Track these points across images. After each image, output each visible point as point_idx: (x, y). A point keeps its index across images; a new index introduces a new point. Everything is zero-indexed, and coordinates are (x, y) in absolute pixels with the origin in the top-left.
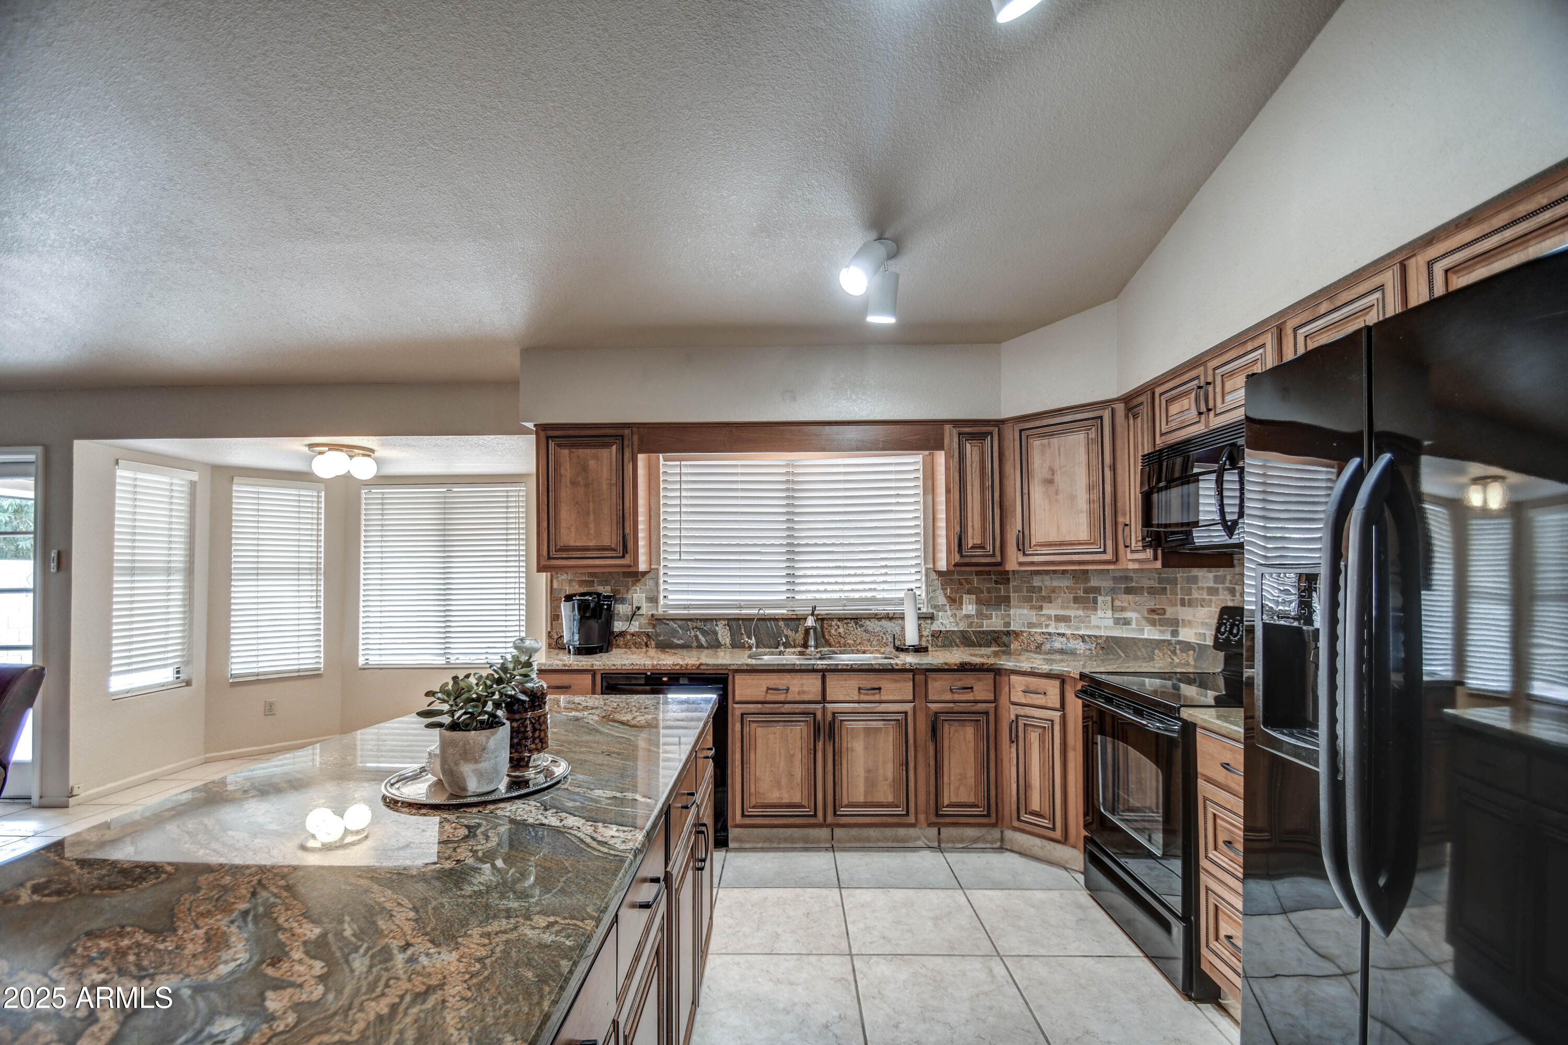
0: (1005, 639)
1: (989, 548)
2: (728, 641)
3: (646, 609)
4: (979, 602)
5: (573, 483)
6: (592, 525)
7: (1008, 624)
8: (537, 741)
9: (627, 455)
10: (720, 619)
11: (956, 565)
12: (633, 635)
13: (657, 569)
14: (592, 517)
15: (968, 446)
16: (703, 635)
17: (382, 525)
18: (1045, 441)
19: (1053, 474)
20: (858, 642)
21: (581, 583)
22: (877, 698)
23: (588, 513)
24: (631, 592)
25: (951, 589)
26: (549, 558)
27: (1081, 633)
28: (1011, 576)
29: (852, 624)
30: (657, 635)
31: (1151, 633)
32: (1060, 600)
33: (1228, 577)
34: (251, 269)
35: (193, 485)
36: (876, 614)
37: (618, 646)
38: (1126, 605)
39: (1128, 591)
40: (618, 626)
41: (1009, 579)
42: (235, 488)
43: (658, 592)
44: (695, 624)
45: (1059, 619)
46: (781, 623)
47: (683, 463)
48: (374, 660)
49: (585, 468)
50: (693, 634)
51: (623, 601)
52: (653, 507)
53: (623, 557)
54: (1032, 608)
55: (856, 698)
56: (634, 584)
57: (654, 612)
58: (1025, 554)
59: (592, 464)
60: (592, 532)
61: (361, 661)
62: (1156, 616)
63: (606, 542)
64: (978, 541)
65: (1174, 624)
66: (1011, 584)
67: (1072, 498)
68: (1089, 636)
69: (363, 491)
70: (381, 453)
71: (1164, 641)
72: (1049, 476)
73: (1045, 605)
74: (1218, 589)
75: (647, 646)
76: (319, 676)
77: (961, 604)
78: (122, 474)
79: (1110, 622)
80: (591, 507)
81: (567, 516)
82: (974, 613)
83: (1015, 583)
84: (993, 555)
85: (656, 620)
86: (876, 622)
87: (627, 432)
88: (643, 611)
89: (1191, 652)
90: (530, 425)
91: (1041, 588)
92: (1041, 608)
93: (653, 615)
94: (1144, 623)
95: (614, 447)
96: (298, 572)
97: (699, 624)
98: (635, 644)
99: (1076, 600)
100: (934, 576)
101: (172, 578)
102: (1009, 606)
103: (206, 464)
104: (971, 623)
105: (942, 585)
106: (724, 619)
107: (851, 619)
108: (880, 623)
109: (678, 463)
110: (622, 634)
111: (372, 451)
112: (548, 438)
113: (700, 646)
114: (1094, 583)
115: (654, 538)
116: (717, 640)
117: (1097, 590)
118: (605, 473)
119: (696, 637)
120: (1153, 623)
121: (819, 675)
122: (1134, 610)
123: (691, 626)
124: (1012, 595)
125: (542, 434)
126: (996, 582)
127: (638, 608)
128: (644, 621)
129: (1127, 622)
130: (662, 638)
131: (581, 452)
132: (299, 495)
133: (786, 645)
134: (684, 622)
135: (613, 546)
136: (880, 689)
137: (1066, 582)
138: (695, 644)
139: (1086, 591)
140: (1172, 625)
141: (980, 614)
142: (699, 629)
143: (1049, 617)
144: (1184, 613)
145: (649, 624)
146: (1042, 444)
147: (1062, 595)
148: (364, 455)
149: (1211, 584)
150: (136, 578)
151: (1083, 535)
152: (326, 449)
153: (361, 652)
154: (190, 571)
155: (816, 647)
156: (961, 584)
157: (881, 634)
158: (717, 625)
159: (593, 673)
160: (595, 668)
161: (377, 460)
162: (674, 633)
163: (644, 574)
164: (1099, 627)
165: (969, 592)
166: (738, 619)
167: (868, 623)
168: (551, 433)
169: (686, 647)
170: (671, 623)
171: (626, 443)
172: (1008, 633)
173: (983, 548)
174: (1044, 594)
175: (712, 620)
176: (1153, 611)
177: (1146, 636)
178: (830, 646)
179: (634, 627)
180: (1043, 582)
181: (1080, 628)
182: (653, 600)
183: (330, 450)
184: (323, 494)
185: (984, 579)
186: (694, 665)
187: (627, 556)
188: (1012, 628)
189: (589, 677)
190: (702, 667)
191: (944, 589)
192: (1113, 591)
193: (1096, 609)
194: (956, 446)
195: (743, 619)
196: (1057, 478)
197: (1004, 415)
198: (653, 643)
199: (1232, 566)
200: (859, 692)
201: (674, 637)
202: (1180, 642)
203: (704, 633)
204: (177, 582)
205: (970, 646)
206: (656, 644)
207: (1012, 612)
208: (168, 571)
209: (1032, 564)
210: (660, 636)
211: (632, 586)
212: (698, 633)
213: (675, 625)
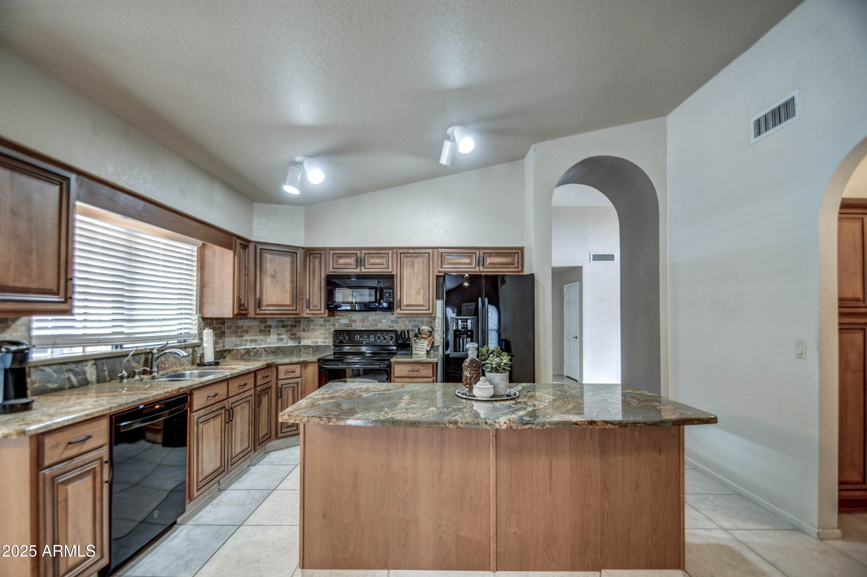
2: (94, 378)
7: (224, 346)
10: (89, 360)
11: (238, 314)
15: (241, 251)
16: (75, 376)
23: (30, 251)
27: (263, 346)
28: (226, 321)
31: (291, 343)
32: (252, 332)
33: (332, 320)
38: (282, 332)
39: (283, 326)
44: (67, 367)
45: (252, 341)
49: (28, 200)
50: (66, 376)
53: (65, 302)
54: (237, 336)
58: (260, 310)
59: (36, 195)
60: (34, 270)
62: (294, 337)
63: (49, 285)
64: (243, 302)
65: (299, 339)
66: (226, 325)
67: (284, 285)
68: (268, 348)
71: (297, 346)
72: (273, 274)
73: (245, 335)
74: (326, 324)
79: (275, 341)
83: (228, 324)
84: (247, 310)
87: (73, 176)
89: (311, 349)
91: (243, 326)
92: (242, 336)
94: (288, 339)
99: (261, 331)
102: (224, 336)
106: (92, 359)
113: (72, 387)
114: (268, 323)
116: (86, 379)
117: (270, 326)
118: (51, 211)
119: (69, 378)
120: (292, 339)
122: (285, 334)
123: (64, 369)
124: (226, 330)
129: (282, 340)
134: (56, 367)
137: (257, 323)
139: (266, 327)
140: (298, 340)
142: (71, 371)
143: (247, 341)
144: (302, 334)
147: (254, 329)
149: (322, 323)
151: (288, 301)
162: (48, 379)
164: (270, 343)
169: (59, 390)
170: (45, 369)
171: (72, 187)
173: (244, 305)
174: (244, 329)
175: (82, 361)
176: (292, 334)
177: (289, 345)
180: (244, 323)
181: (261, 345)
187: (69, 301)
188: (226, 348)
189: (105, 422)
192: (277, 326)
193: (269, 335)
194: (238, 249)
195: (106, 358)
196: (278, 275)
197: (254, 239)
199: (334, 316)
201: (50, 382)
202: (303, 346)
203: (76, 374)
207: (226, 339)
209: (264, 314)
210: (36, 383)
211: (2, 332)
212: (71, 375)
213: (50, 371)
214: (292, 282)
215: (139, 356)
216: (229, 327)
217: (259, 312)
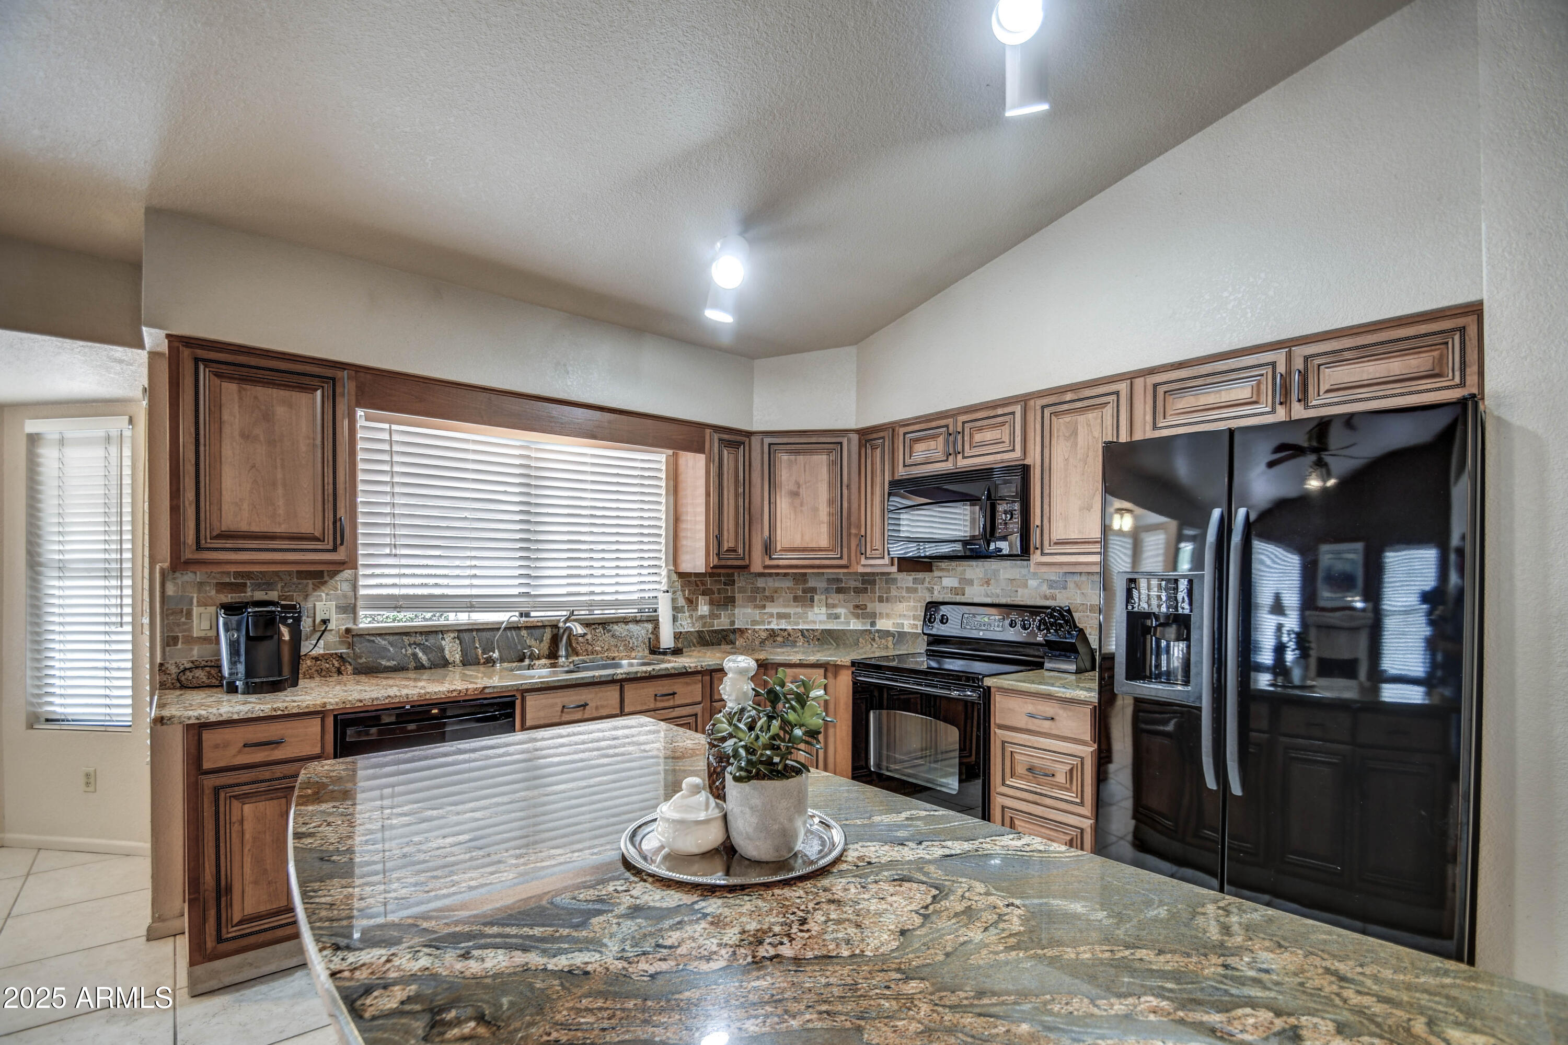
0: (732, 636)
1: (740, 551)
2: (458, 657)
3: (338, 623)
4: (711, 603)
5: (246, 437)
6: (281, 503)
7: (733, 623)
9: (342, 407)
10: (448, 631)
11: (715, 567)
12: (316, 659)
14: (280, 491)
15: (726, 452)
16: (425, 653)
18: (793, 457)
19: (799, 487)
20: (606, 647)
21: (222, 587)
22: (671, 703)
23: (274, 484)
24: (311, 599)
25: (689, 590)
26: (199, 548)
27: (800, 627)
28: (736, 578)
29: (600, 629)
30: (356, 657)
31: (855, 625)
32: (781, 600)
33: (927, 580)
36: (625, 618)
38: (837, 602)
39: (839, 591)
41: (734, 581)
43: (357, 598)
44: (412, 639)
45: (780, 616)
46: (524, 633)
47: (394, 427)
49: (266, 417)
50: (410, 651)
53: (335, 549)
54: (756, 607)
55: (652, 706)
56: (316, 588)
57: (350, 626)
58: (770, 558)
59: (279, 411)
60: (281, 511)
62: (860, 611)
63: (306, 528)
64: (732, 545)
65: (873, 617)
66: (737, 585)
67: (815, 510)
68: (807, 630)
71: (866, 630)
72: (795, 489)
73: (767, 604)
74: (917, 588)
75: (341, 672)
77: (697, 605)
79: (824, 618)
80: (279, 476)
82: (707, 613)
83: (741, 585)
84: (743, 559)
85: (354, 637)
86: (623, 626)
87: (339, 374)
88: (334, 625)
89: (890, 638)
91: (764, 589)
92: (764, 607)
93: (348, 631)
94: (850, 616)
95: (319, 393)
97: (419, 639)
98: (320, 672)
99: (796, 599)
100: (675, 577)
102: (734, 606)
104: (705, 623)
105: (682, 586)
106: (453, 631)
107: (599, 624)
108: (627, 627)
109: (386, 426)
112: (196, 361)
113: (420, 667)
114: (811, 583)
116: (444, 658)
117: (813, 590)
118: (302, 427)
119: (415, 655)
120: (857, 616)
121: (617, 687)
122: (843, 607)
123: (407, 642)
124: (737, 595)
125: (175, 352)
126: (725, 584)
127: (325, 622)
128: (334, 639)
129: (837, 617)
130: (363, 660)
131: (261, 392)
133: (532, 657)
134: (396, 637)
135: (317, 534)
136: (674, 694)
137: (788, 583)
138: (412, 665)
139: (804, 591)
140: (871, 618)
141: (712, 615)
142: (419, 645)
143: (772, 615)
144: (879, 607)
145: (342, 642)
146: (789, 460)
147: (784, 594)
149: (911, 585)
151: (824, 542)
155: (567, 657)
156: (697, 586)
157: (628, 639)
158: (443, 639)
159: (325, 715)
160: (329, 707)
162: (380, 653)
164: (815, 622)
165: (703, 594)
166: (472, 630)
167: (616, 627)
168: (202, 354)
169: (399, 669)
170: (378, 640)
172: (734, 631)
173: (735, 551)
174: (767, 594)
175: (436, 632)
176: (857, 607)
177: (851, 628)
178: (577, 654)
179: (320, 647)
180: (766, 583)
181: (798, 624)
182: (349, 610)
185: (716, 581)
187: (340, 548)
188: (736, 626)
189: (318, 722)
191: (683, 591)
192: (827, 590)
193: (812, 607)
194: (716, 450)
195: (478, 630)
196: (802, 491)
197: (755, 428)
198: (350, 668)
199: (931, 571)
200: (655, 700)
201: (383, 658)
202: (878, 631)
203: (425, 650)
205: (704, 645)
206: (355, 669)
207: (736, 611)
209: (778, 567)
210: (361, 657)
211: (314, 590)
212: (417, 650)
213: (383, 642)
214: (831, 502)
215: (542, 630)
216: (742, 590)
217: (768, 562)
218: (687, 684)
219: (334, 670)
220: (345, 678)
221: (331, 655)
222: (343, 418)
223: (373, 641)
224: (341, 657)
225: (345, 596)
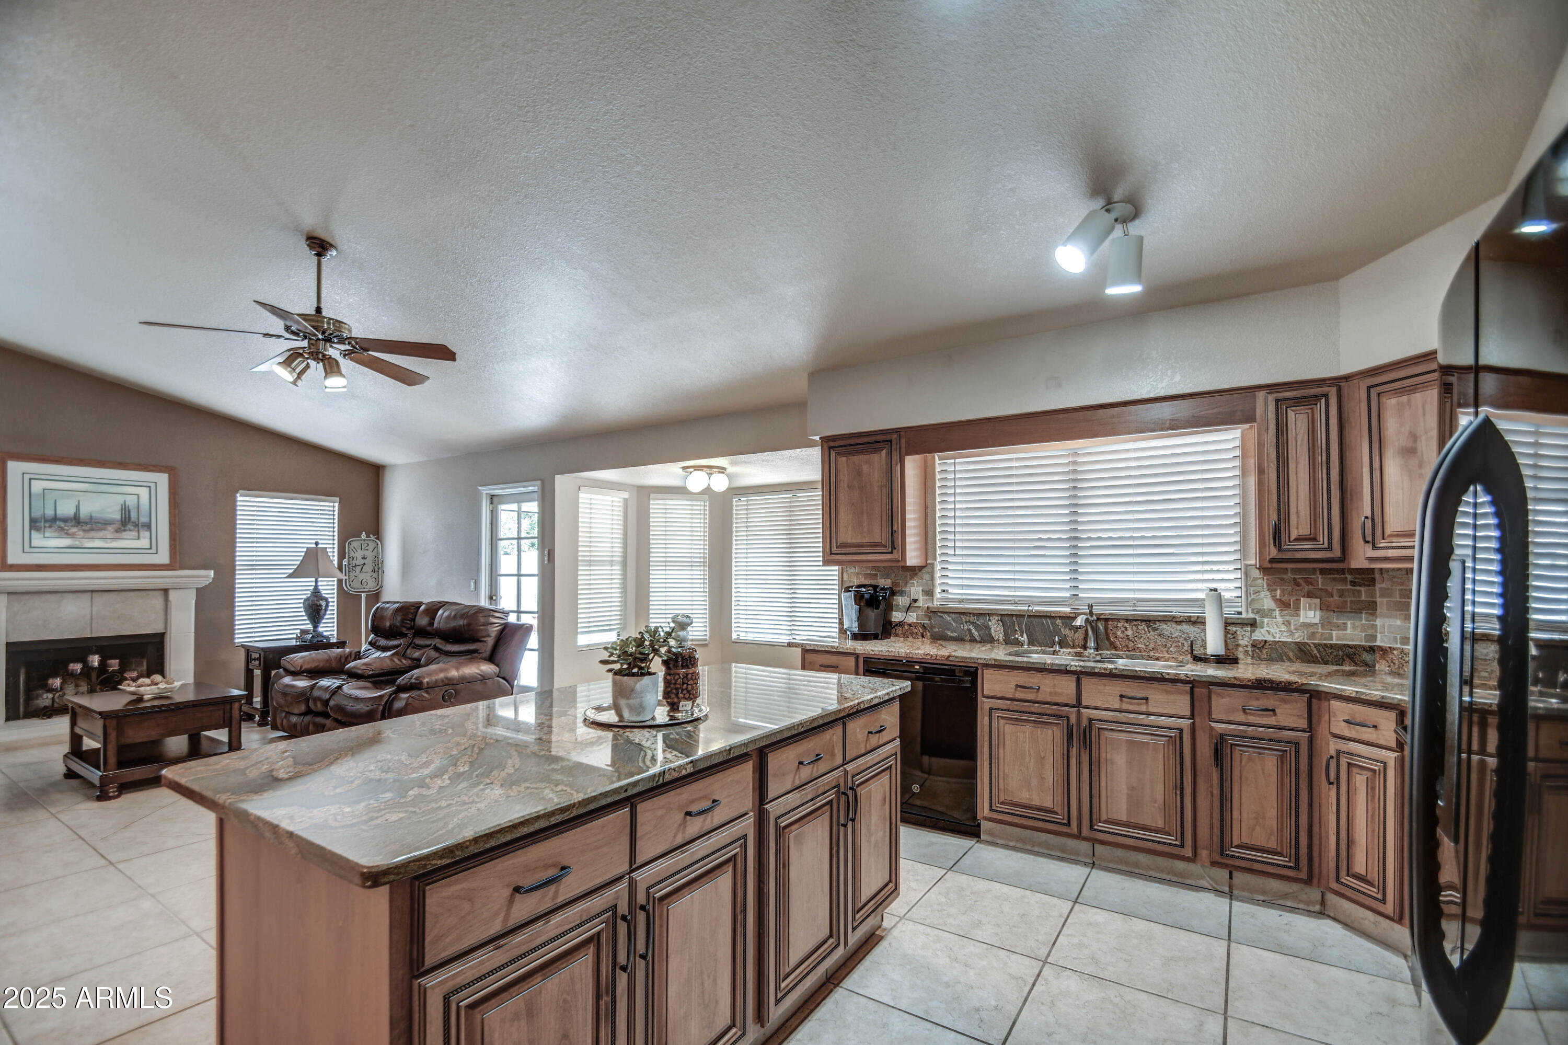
0: (1367, 657)
1: (1323, 539)
2: (1001, 636)
3: (923, 602)
4: (1324, 607)
5: (850, 487)
6: (865, 524)
7: (1371, 638)
8: (685, 692)
9: (896, 457)
10: (993, 614)
11: (1272, 561)
12: (910, 625)
13: (933, 564)
14: (865, 517)
15: (1291, 415)
16: (976, 630)
17: (747, 527)
18: (1404, 399)
19: (1415, 441)
20: (1151, 646)
21: (867, 576)
22: (1143, 708)
23: (862, 513)
24: (909, 585)
25: (1283, 591)
26: (831, 554)
28: (1377, 576)
29: (1143, 626)
30: (932, 627)
34: (620, 348)
35: (626, 501)
36: (1174, 617)
37: (897, 635)
40: (897, 616)
41: (1374, 580)
42: (652, 502)
43: (933, 585)
44: (968, 618)
46: (1058, 621)
47: (957, 460)
48: (743, 636)
49: (859, 473)
50: (966, 627)
51: (902, 593)
52: (929, 504)
53: (892, 552)
55: (1117, 706)
56: (912, 578)
57: (930, 605)
58: (1374, 547)
59: (865, 468)
60: (865, 530)
61: (734, 636)
63: (877, 539)
64: (1305, 530)
66: (1378, 586)
69: (734, 500)
70: (731, 469)
72: (1410, 445)
75: (923, 636)
76: (706, 645)
77: (1297, 609)
78: (584, 496)
80: (865, 508)
81: (845, 516)
82: (1317, 620)
83: (1384, 585)
84: (1330, 548)
85: (931, 613)
86: (1174, 625)
87: (895, 436)
88: (920, 603)
90: (817, 438)
93: (928, 608)
95: (884, 451)
96: (691, 564)
97: (972, 618)
98: (912, 634)
100: (1255, 573)
101: (613, 568)
102: (1374, 615)
103: (634, 486)
104: (1313, 633)
105: (1268, 585)
106: (997, 615)
107: (1142, 621)
108: (1180, 627)
109: (953, 461)
110: (901, 624)
111: (725, 469)
112: (830, 448)
113: (973, 640)
115: (930, 534)
116: (991, 635)
118: (876, 475)
119: (969, 630)
121: (1074, 678)
123: (964, 620)
124: (1378, 600)
125: (826, 446)
126: (1353, 583)
127: (915, 601)
128: (921, 613)
130: (936, 630)
131: (856, 459)
132: (692, 505)
133: (1062, 644)
134: (957, 616)
135: (883, 543)
136: (1147, 699)
138: (968, 638)
141: (1325, 623)
142: (972, 623)
145: (925, 616)
146: (1398, 403)
148: (719, 472)
150: (592, 568)
152: (692, 470)
153: (733, 629)
154: (624, 563)
155: (1097, 649)
156: (1298, 585)
157: (1182, 640)
158: (990, 620)
159: (857, 656)
160: (857, 652)
161: (728, 476)
162: (947, 626)
163: (921, 568)
165: (1309, 595)
166: (1012, 615)
167: (1163, 626)
168: (832, 444)
169: (959, 640)
170: (945, 616)
171: (894, 447)
172: (1372, 650)
173: (1314, 539)
175: (984, 614)
178: (1116, 648)
179: (912, 618)
182: (929, 593)
183: (695, 470)
184: (707, 504)
185: (1334, 579)
186: (943, 656)
187: (895, 551)
188: (1378, 643)
189: (855, 660)
190: (951, 659)
191: (1271, 590)
194: (1272, 415)
195: (1017, 616)
197: (1344, 370)
198: (929, 634)
200: (1121, 700)
201: (948, 630)
203: (977, 627)
204: (617, 570)
205: (1309, 662)
206: (932, 635)
207: (1378, 622)
208: (612, 563)
209: (1386, 559)
210: (935, 627)
211: (911, 579)
212: (971, 627)
213: (949, 619)
216: (1386, 593)
217: (1371, 553)
218: (1167, 692)
219: (920, 634)
220: (925, 640)
221: (918, 623)
222: (897, 464)
223: (942, 617)
224: (924, 626)
225: (927, 584)
